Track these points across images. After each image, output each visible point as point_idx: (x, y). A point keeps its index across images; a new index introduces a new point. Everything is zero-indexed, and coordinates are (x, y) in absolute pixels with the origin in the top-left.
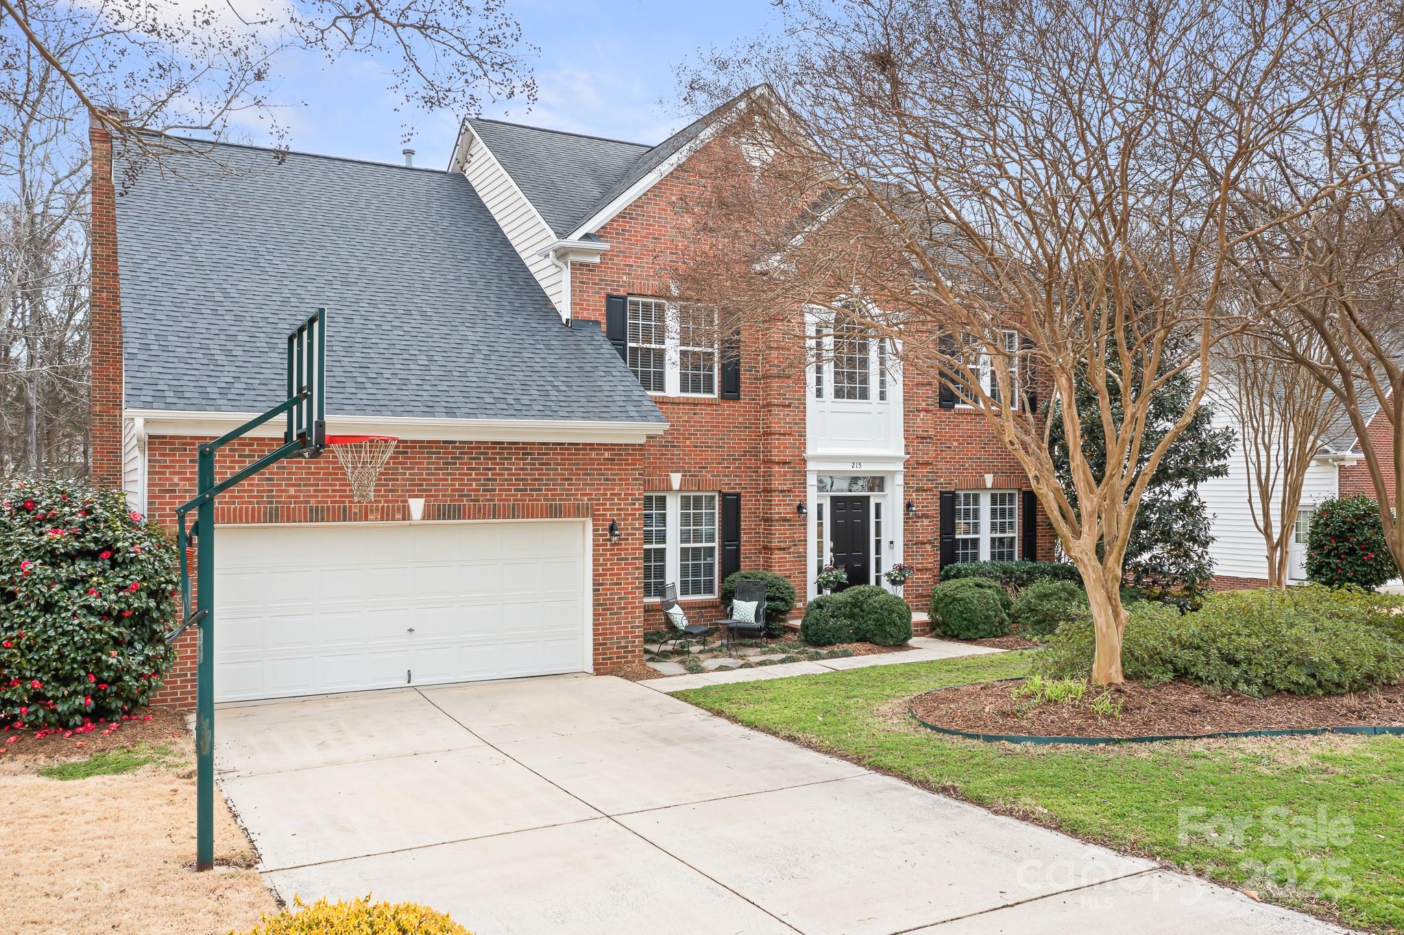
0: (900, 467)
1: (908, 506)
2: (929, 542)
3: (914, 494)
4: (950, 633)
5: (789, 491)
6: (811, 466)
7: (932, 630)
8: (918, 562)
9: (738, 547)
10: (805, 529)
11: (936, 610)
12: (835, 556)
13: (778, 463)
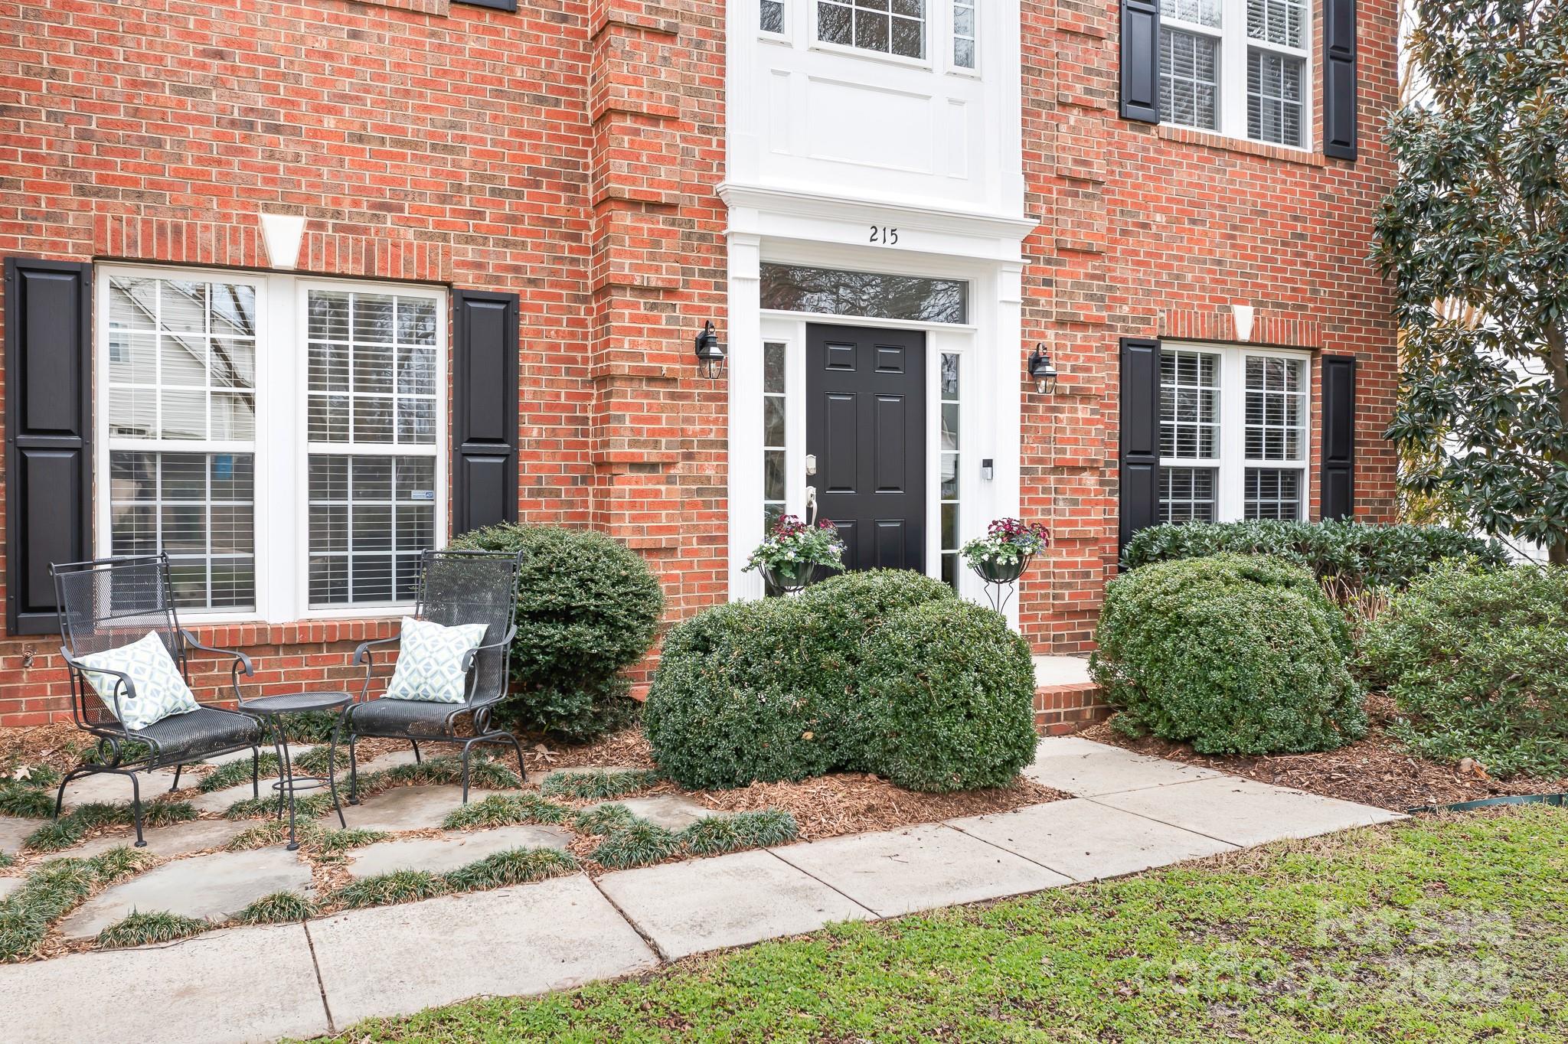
0: (1011, 251)
1: (1035, 364)
2: (1091, 467)
3: (1051, 334)
4: (1161, 729)
5: (670, 292)
6: (738, 221)
7: (1103, 714)
8: (1059, 517)
9: (511, 462)
10: (724, 410)
11: (1115, 654)
12: (820, 497)
13: (633, 204)
